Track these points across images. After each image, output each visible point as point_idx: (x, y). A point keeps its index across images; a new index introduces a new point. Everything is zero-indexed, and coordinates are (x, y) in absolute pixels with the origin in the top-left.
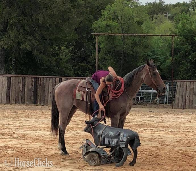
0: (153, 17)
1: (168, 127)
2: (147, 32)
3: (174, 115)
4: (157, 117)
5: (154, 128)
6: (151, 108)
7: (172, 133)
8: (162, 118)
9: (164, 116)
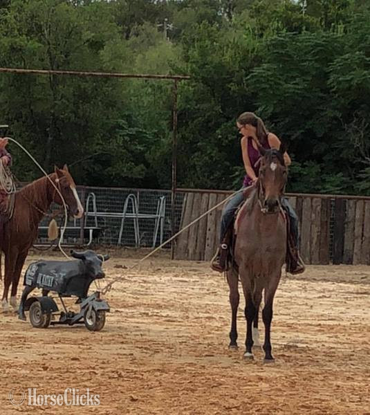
0: (128, 31)
1: (159, 307)
2: (114, 69)
3: (176, 276)
4: (134, 279)
5: (125, 307)
6: (120, 257)
7: (168, 321)
8: (145, 282)
9: (151, 278)
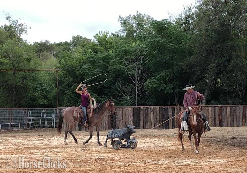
0: (40, 55)
1: (54, 148)
2: (35, 68)
3: (60, 137)
4: (46, 139)
5: (42, 149)
6: (40, 132)
7: (58, 153)
8: (49, 140)
9: (51, 139)
